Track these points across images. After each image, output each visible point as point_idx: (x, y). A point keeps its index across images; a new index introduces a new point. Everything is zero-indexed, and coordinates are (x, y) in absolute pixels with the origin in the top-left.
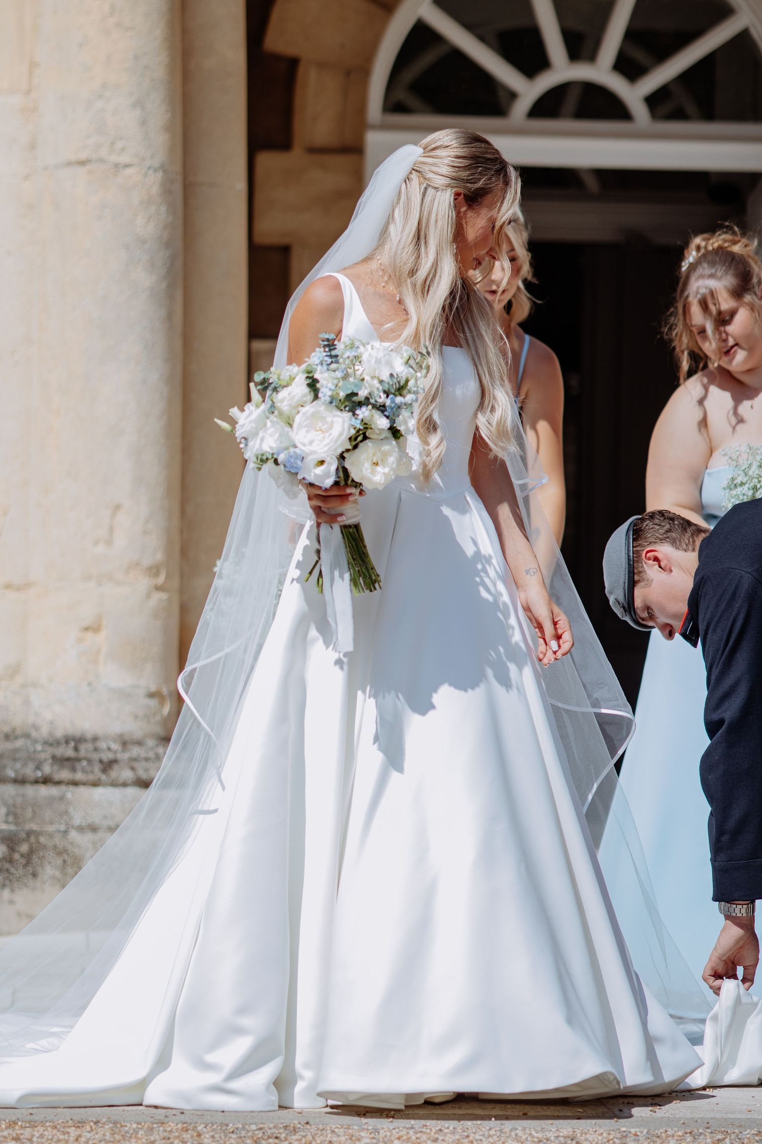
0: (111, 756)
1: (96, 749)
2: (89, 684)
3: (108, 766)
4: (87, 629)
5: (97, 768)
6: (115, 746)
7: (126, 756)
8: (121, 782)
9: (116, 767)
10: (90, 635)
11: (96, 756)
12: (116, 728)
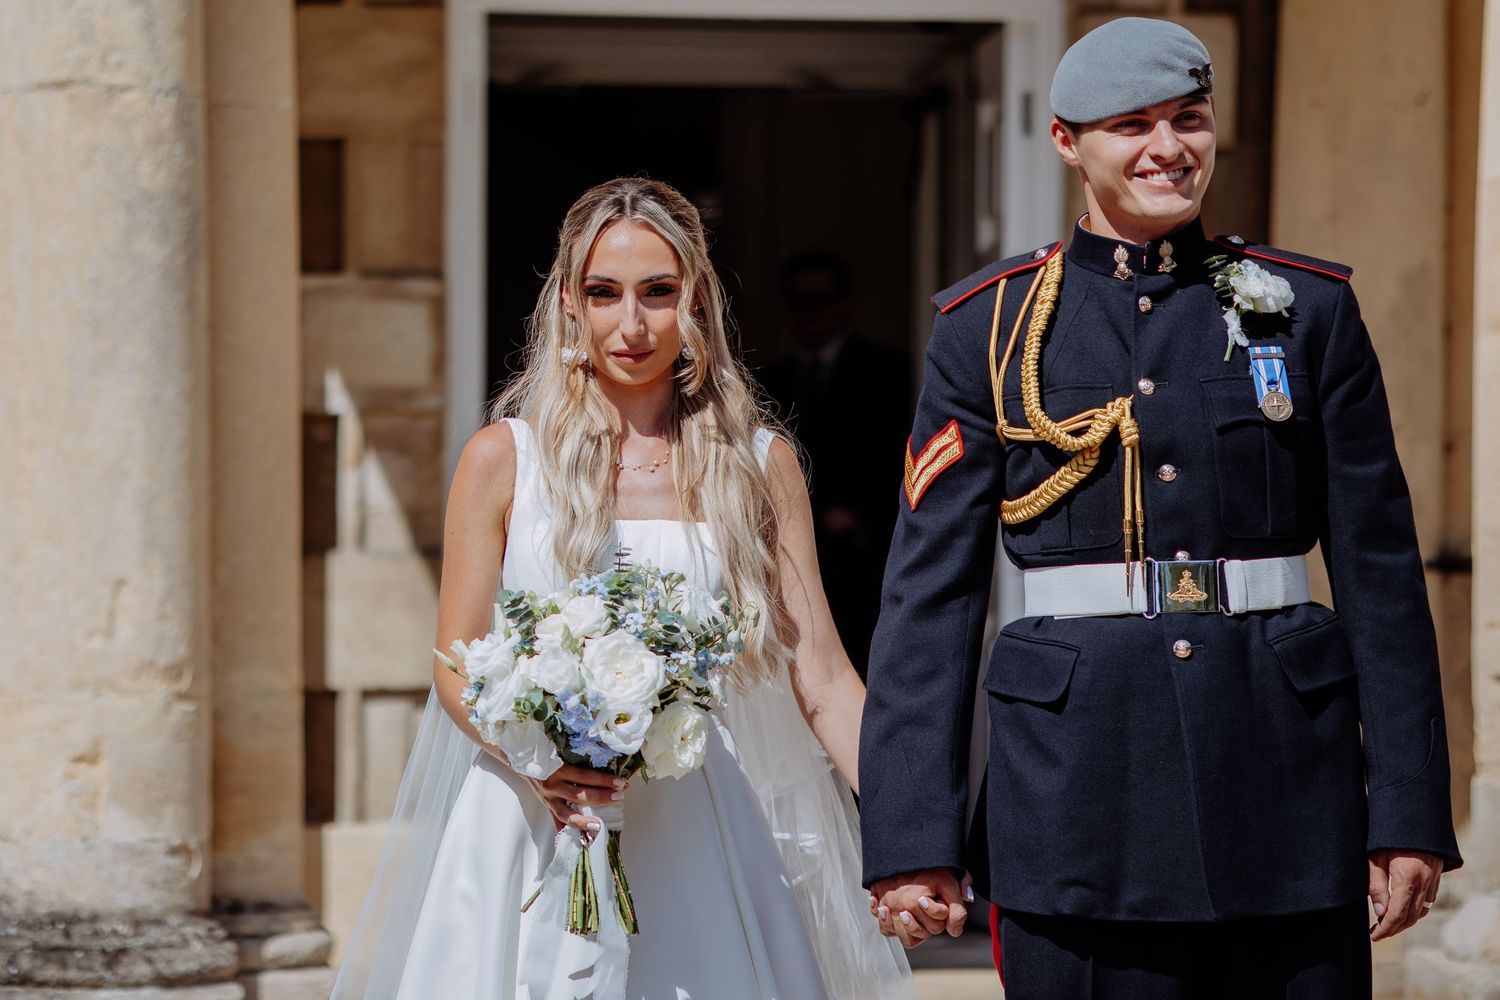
0: (117, 943)
1: (96, 934)
2: (85, 839)
3: (114, 957)
4: (79, 759)
5: (98, 962)
6: (123, 929)
7: (140, 942)
8: (134, 980)
9: (125, 959)
10: (82, 766)
11: (95, 944)
12: (124, 900)
